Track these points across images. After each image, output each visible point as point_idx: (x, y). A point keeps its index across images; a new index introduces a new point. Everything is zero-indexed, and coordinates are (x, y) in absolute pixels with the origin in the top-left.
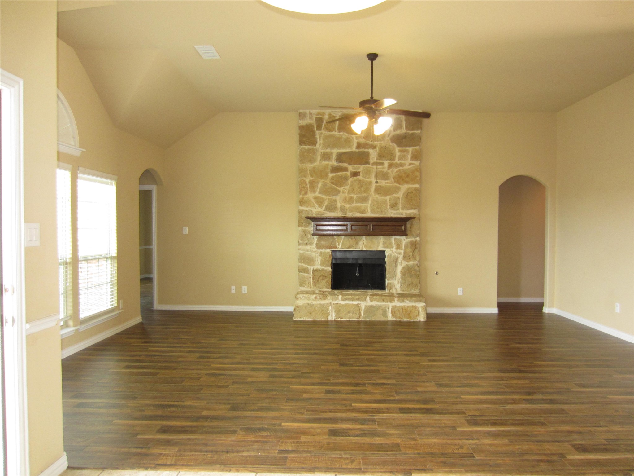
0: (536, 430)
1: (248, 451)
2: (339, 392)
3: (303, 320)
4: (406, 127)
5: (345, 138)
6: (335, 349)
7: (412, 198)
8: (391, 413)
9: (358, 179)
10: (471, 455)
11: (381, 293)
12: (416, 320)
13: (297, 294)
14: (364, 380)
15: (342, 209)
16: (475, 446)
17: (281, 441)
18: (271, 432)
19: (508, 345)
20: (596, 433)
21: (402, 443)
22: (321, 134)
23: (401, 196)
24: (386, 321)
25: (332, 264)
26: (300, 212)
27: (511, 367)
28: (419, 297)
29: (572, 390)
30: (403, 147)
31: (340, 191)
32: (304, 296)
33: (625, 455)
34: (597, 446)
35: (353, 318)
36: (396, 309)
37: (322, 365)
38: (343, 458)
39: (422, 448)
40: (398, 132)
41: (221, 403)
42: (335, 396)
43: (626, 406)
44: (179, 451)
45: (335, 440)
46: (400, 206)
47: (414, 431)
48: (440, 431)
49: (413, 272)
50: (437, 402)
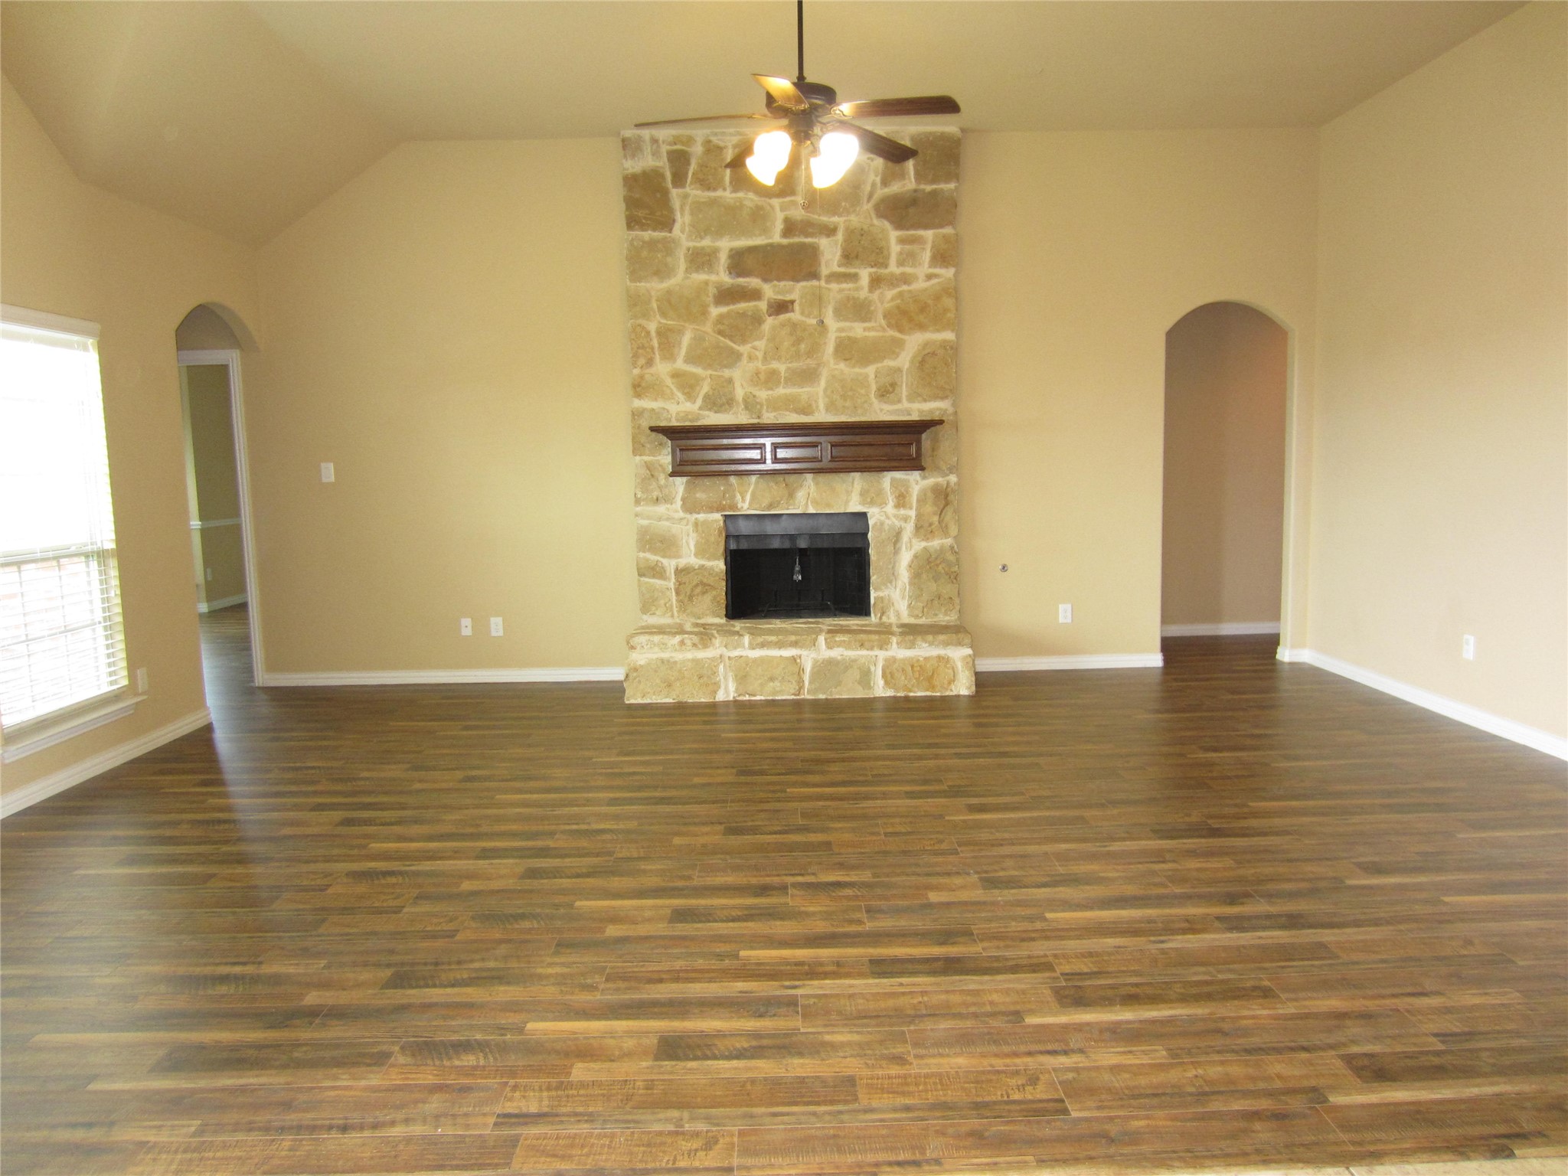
0: (1246, 1013)
1: (407, 1121)
2: (706, 916)
3: (650, 704)
4: (917, 174)
5: (751, 208)
6: (722, 784)
7: (935, 368)
8: (848, 975)
9: (789, 320)
10: (1058, 1106)
11: (857, 625)
12: (947, 693)
13: (632, 636)
14: (786, 875)
15: (750, 404)
16: (1070, 1076)
17: (512, 1082)
18: (490, 1056)
19: (1182, 755)
20: (1409, 1017)
21: (866, 1072)
22: (686, 196)
23: (907, 366)
24: (870, 698)
25: (728, 552)
26: (636, 414)
27: (1187, 819)
28: (956, 631)
29: (1350, 882)
30: (907, 230)
31: (741, 355)
32: (651, 639)
33: (1492, 1084)
34: (1417, 1058)
35: (781, 692)
36: (896, 666)
37: (678, 834)
38: (683, 1133)
39: (921, 1088)
40: (895, 188)
41: (366, 965)
42: (697, 929)
43: (1493, 926)
44: (200, 1132)
45: (671, 1073)
46: (904, 393)
47: (903, 1033)
48: (978, 1028)
49: (940, 568)
50: (978, 935)
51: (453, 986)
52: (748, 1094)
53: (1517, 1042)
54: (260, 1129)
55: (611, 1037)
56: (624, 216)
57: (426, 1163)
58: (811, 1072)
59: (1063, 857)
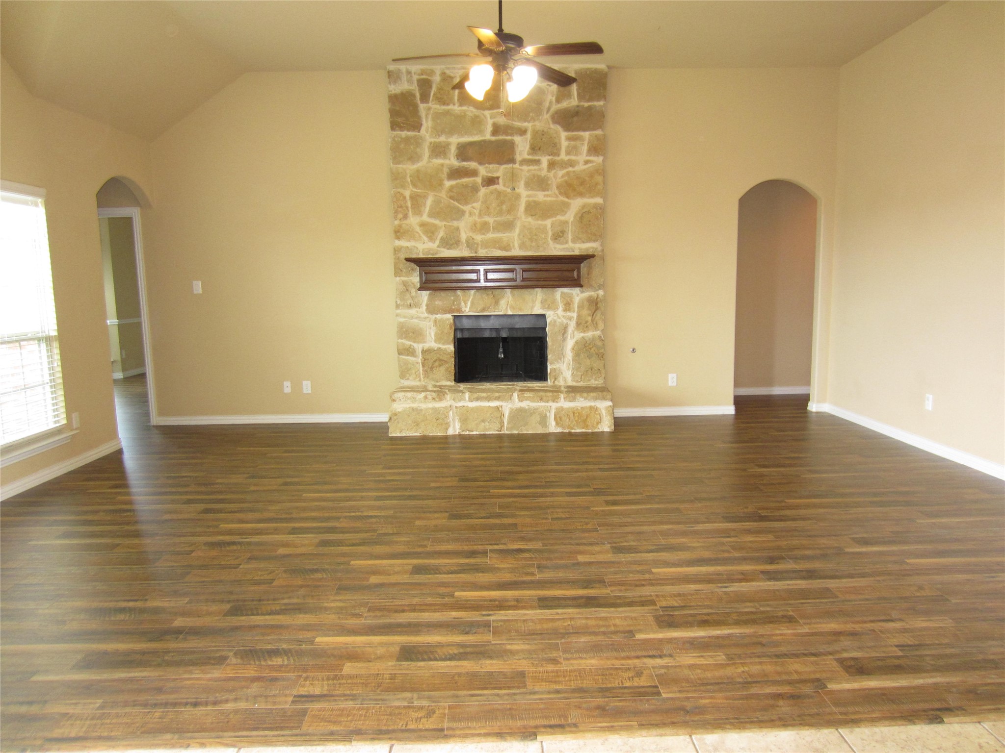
0: (778, 632)
1: (236, 700)
2: (436, 570)
3: (405, 436)
4: (579, 94)
5: (471, 117)
6: (448, 487)
7: (590, 221)
8: (523, 608)
9: (496, 190)
10: (655, 690)
11: (539, 386)
12: (596, 430)
13: (394, 393)
14: (487, 544)
15: (470, 244)
16: (663, 671)
17: (304, 675)
18: (291, 658)
19: (745, 470)
20: (881, 635)
21: (532, 669)
22: (429, 109)
23: (571, 220)
24: (546, 433)
25: (456, 340)
26: (397, 250)
27: (745, 510)
28: (602, 391)
29: (847, 550)
30: (573, 131)
31: (465, 212)
32: (406, 395)
33: (932, 677)
34: (885, 660)
35: (489, 429)
36: (563, 412)
37: (419, 518)
38: (413, 707)
39: (567, 679)
40: (565, 104)
41: (214, 602)
42: (429, 579)
43: (938, 578)
44: (102, 707)
45: (407, 669)
46: (570, 237)
47: (558, 643)
48: (605, 641)
49: (592, 350)
50: (608, 582)
51: (269, 614)
52: (456, 683)
53: (948, 651)
54: (141, 705)
55: (370, 647)
56: (389, 122)
57: (247, 726)
58: (497, 669)
59: (664, 534)
